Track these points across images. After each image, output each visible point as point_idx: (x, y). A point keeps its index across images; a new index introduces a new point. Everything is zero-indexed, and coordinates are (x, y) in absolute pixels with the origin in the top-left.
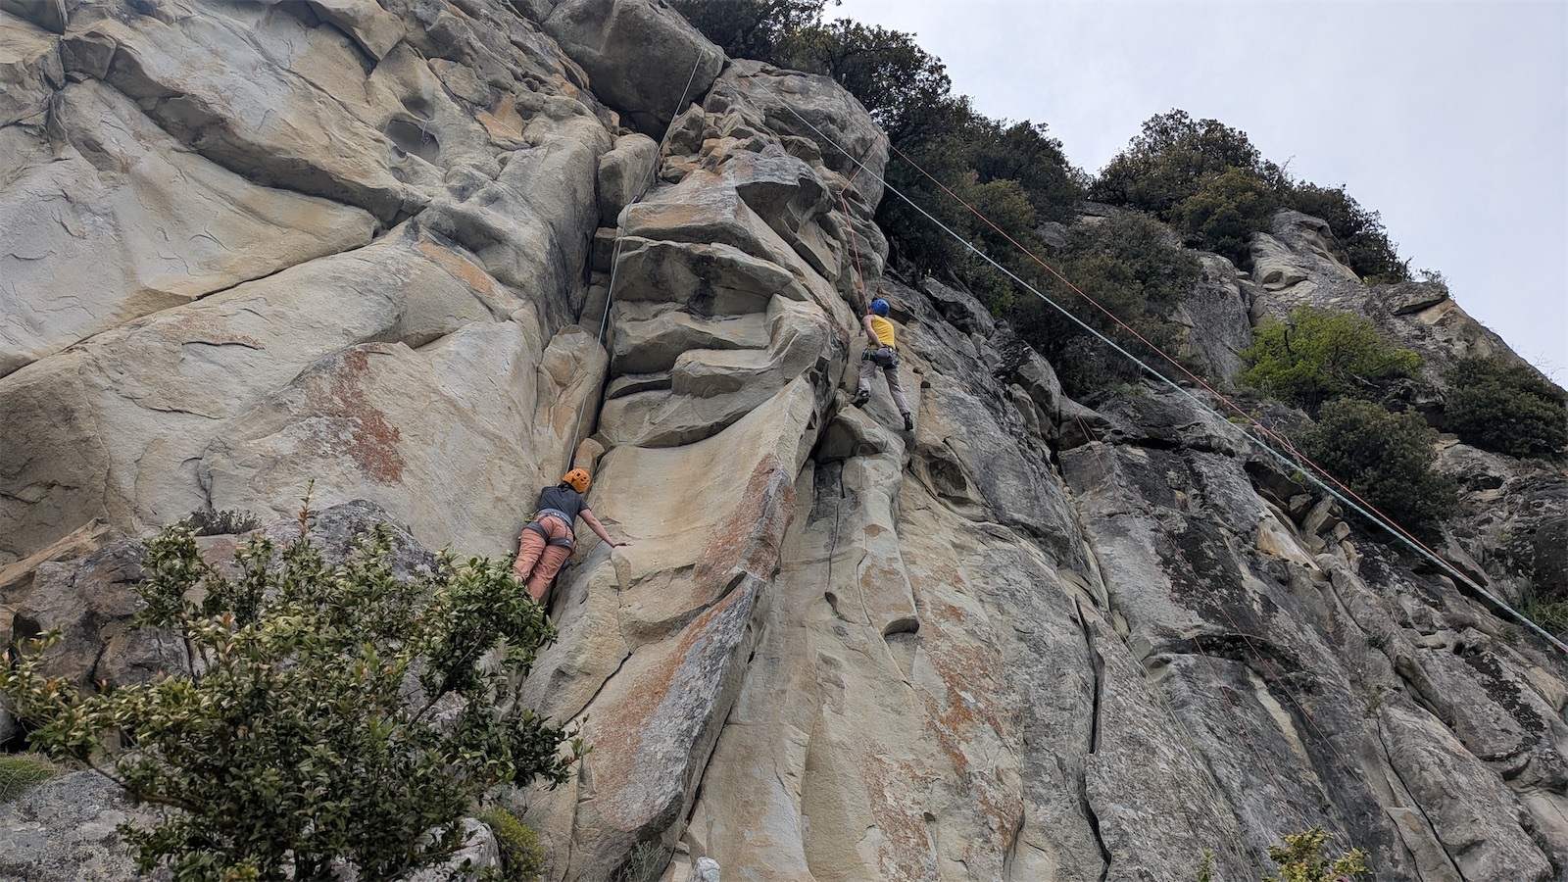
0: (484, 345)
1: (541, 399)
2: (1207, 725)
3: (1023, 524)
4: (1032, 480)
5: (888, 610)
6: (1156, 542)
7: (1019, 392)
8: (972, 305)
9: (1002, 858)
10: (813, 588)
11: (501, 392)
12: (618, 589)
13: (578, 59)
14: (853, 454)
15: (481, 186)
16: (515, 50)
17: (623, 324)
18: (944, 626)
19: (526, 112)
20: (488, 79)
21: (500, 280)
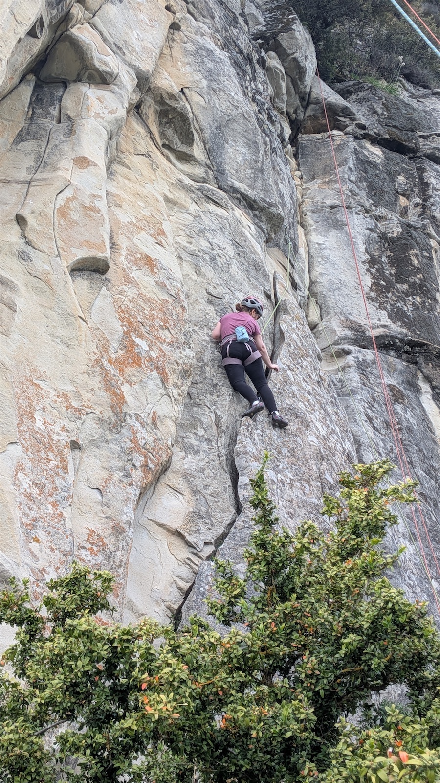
2: (367, 415)
4: (262, 152)
6: (368, 242)
7: (274, 62)
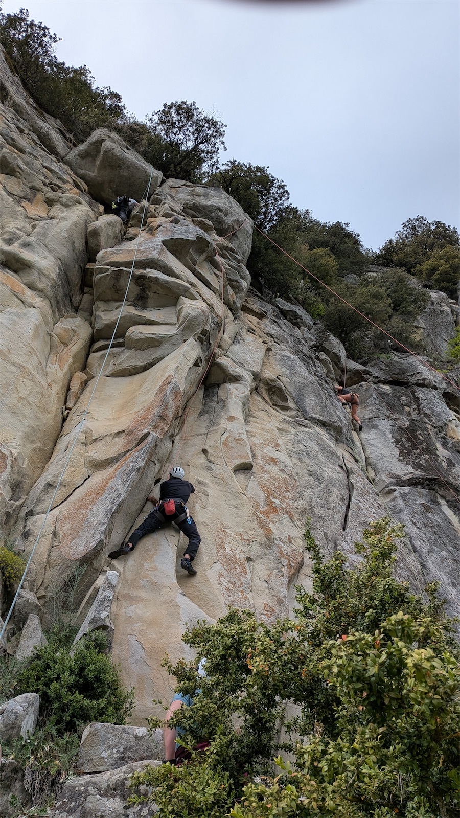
0: (17, 319)
1: (52, 350)
3: (318, 420)
4: (324, 398)
5: (236, 458)
6: (392, 432)
7: (323, 356)
8: (301, 312)
9: (287, 580)
10: (196, 447)
11: (26, 344)
12: (85, 444)
13: (82, 178)
14: (224, 382)
15: (20, 238)
16: (45, 170)
17: (100, 313)
18: (267, 467)
19: (50, 203)
20: (29, 185)
21: (30, 288)
